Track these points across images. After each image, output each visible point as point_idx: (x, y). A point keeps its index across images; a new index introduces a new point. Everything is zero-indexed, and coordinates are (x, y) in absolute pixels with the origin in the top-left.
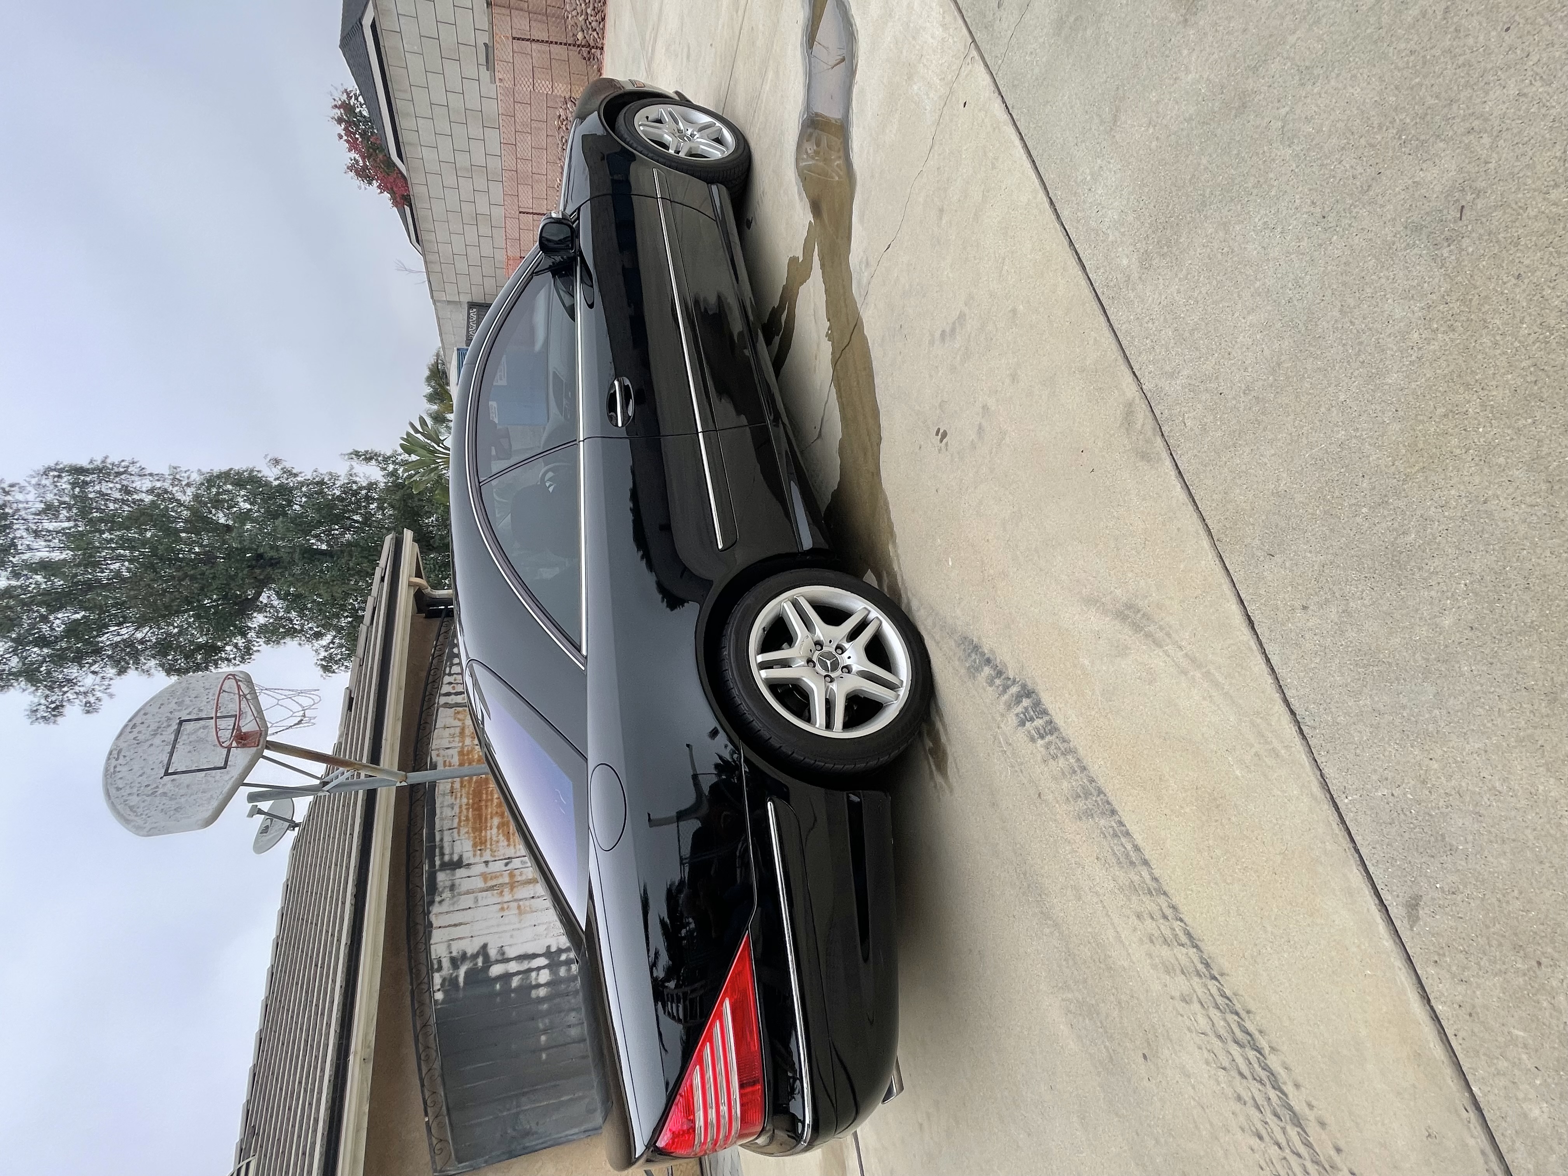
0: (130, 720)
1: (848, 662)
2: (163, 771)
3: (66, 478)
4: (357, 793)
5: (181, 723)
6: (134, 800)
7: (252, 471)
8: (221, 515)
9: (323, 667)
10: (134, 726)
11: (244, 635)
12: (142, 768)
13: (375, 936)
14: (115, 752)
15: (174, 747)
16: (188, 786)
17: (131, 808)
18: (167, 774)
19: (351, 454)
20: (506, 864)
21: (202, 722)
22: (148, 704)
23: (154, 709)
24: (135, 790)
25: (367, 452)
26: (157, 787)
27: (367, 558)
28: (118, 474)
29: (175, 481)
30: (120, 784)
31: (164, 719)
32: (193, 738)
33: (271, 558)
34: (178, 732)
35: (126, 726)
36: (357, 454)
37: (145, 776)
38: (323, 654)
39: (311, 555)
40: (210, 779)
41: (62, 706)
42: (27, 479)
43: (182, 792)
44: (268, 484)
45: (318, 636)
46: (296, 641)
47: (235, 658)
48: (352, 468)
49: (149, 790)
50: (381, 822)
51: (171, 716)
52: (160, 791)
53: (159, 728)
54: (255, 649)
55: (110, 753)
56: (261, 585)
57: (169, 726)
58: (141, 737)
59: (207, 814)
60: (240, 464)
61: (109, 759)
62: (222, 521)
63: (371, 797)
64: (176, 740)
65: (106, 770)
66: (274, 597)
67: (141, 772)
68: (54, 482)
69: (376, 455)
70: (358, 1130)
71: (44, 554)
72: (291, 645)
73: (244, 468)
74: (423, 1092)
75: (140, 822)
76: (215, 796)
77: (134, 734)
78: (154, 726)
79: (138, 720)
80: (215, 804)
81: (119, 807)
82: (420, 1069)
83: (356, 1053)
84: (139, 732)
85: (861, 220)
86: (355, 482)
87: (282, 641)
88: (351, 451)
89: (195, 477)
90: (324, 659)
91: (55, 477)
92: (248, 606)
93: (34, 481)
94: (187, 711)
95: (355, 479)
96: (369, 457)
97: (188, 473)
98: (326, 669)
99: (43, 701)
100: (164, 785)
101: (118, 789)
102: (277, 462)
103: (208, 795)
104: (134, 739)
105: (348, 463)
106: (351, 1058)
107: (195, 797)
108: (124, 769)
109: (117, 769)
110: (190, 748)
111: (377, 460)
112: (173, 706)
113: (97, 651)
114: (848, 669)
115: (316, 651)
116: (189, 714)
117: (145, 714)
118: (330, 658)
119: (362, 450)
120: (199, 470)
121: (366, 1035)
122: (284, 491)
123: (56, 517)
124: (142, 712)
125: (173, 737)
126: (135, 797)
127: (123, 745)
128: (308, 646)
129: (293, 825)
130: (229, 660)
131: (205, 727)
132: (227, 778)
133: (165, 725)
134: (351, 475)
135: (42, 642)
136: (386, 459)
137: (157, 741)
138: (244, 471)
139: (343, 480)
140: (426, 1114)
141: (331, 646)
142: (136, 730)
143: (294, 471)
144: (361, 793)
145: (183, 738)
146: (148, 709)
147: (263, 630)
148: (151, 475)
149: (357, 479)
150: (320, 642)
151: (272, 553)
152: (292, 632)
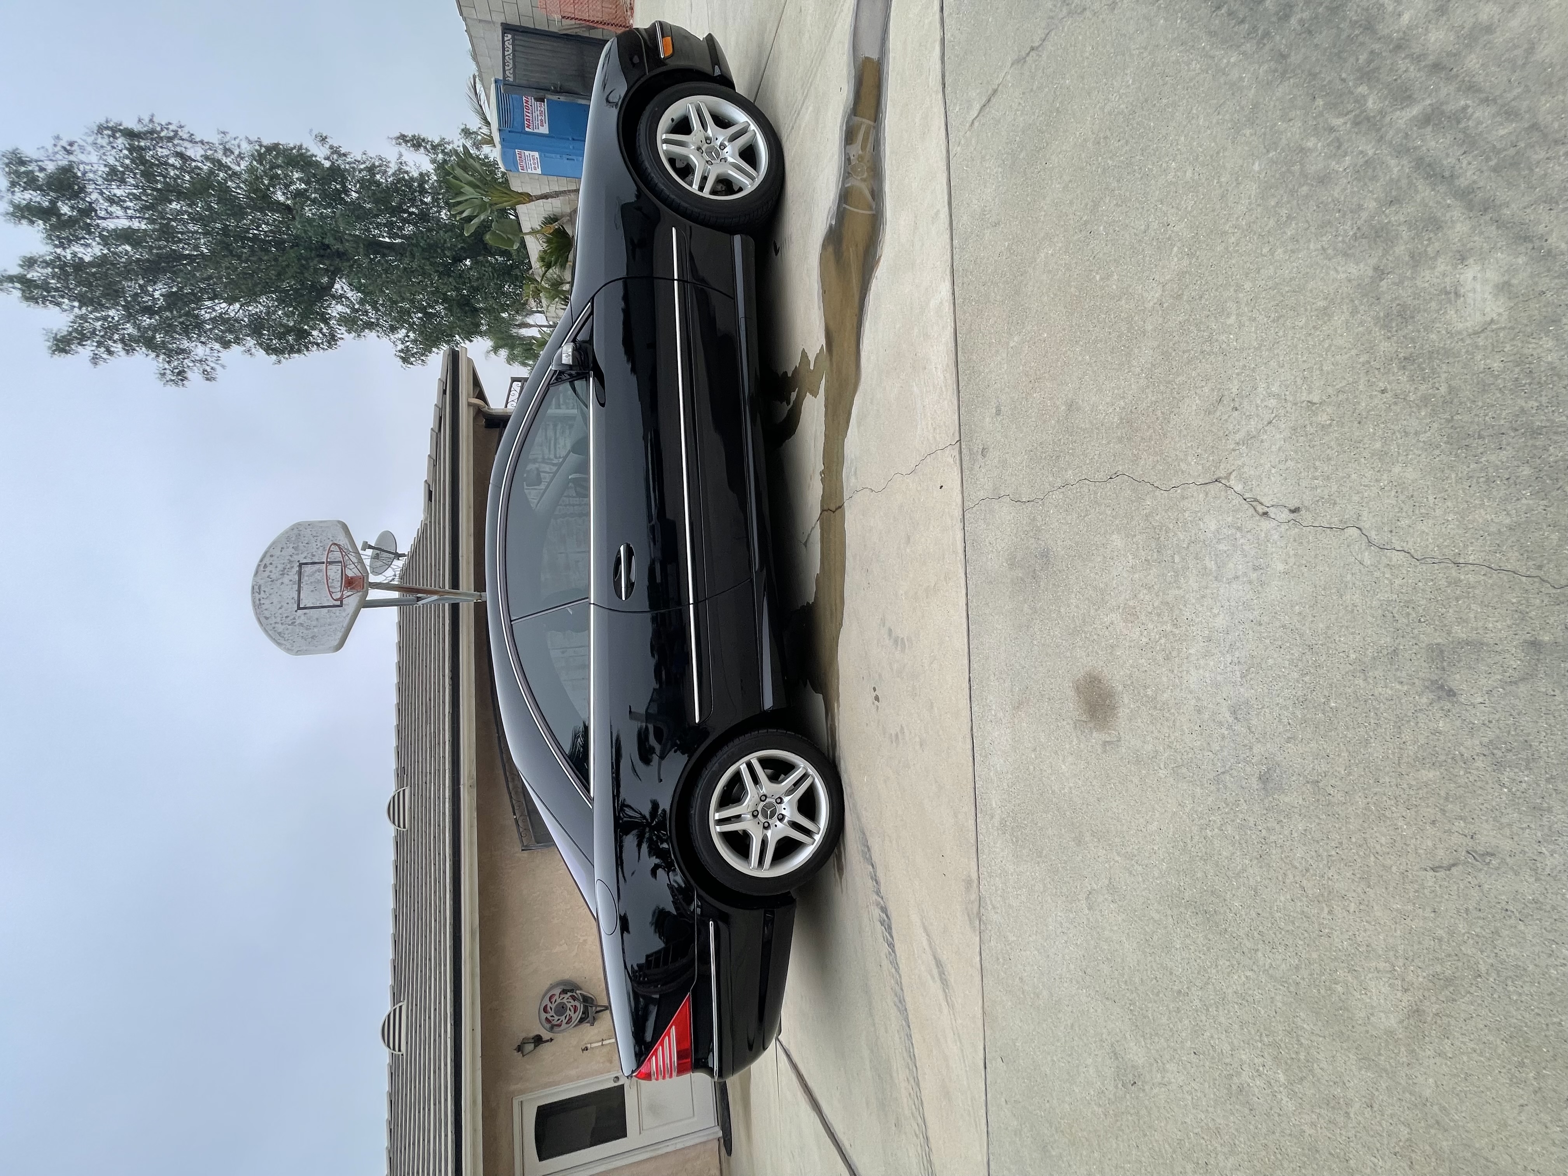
0: (261, 561)
1: (784, 812)
2: (296, 606)
3: (121, 142)
4: (444, 605)
5: (301, 565)
6: (280, 628)
7: (300, 147)
8: (279, 193)
9: (402, 358)
10: (265, 566)
11: (326, 321)
12: (280, 602)
13: (469, 706)
14: (256, 587)
15: (299, 587)
16: (317, 619)
17: (280, 634)
18: (299, 608)
19: (398, 138)
20: (563, 653)
21: (317, 566)
22: (273, 546)
23: (277, 552)
24: (278, 620)
25: (414, 136)
26: (294, 619)
27: (428, 259)
28: (170, 139)
29: (227, 151)
30: (267, 614)
31: (286, 561)
32: (312, 579)
33: (337, 251)
34: (300, 573)
35: (259, 565)
36: (403, 137)
37: (283, 609)
38: (400, 346)
39: (375, 246)
40: (332, 614)
41: (184, 371)
42: (85, 138)
43: (314, 623)
44: (318, 164)
45: (393, 329)
46: (374, 334)
47: (322, 343)
48: (401, 155)
49: (289, 621)
50: (465, 634)
51: (292, 559)
52: (298, 622)
53: (285, 569)
54: (339, 336)
55: (253, 588)
56: (334, 274)
57: (292, 567)
58: (274, 576)
59: (336, 643)
60: (289, 139)
61: (253, 593)
62: (281, 199)
63: (455, 609)
64: (300, 580)
65: (254, 602)
66: (346, 287)
67: (279, 606)
68: (110, 143)
69: (423, 140)
70: (471, 826)
71: (123, 223)
72: (371, 335)
73: (292, 145)
74: (511, 801)
75: (289, 646)
76: (338, 629)
77: (267, 573)
78: (280, 567)
79: (267, 561)
80: (339, 635)
81: (270, 632)
82: (508, 787)
83: (464, 785)
84: (271, 572)
85: (859, 425)
86: (407, 172)
87: (362, 334)
88: (398, 135)
89: (246, 148)
90: (401, 351)
91: (109, 136)
92: (324, 292)
93: (90, 139)
94: (303, 556)
95: (405, 168)
96: (417, 143)
97: (237, 141)
98: (405, 360)
99: (167, 366)
100: (299, 617)
101: (267, 618)
102: (323, 139)
103: (334, 627)
104: (268, 577)
105: (397, 149)
106: (462, 787)
107: (323, 628)
108: (267, 602)
109: (262, 602)
110: (312, 588)
111: (425, 148)
112: (291, 550)
113: (199, 325)
114: (781, 819)
115: (394, 343)
116: (305, 558)
117: (272, 556)
118: (406, 350)
119: (409, 134)
120: (247, 138)
121: (470, 772)
122: (336, 173)
123: (123, 181)
124: (269, 555)
125: (297, 577)
126: (280, 625)
127: (261, 582)
128: (385, 340)
129: (398, 556)
130: (318, 345)
131: (320, 571)
132: (344, 614)
133: (289, 566)
134: (401, 163)
135: (149, 311)
136: (434, 147)
137: (286, 580)
138: (292, 149)
139: (392, 168)
140: (515, 814)
141: (406, 339)
142: (268, 569)
143: (343, 151)
144: (447, 605)
145: (305, 579)
146: (272, 552)
147: (344, 320)
148: (202, 142)
149: (407, 169)
150: (396, 336)
151: (338, 246)
152: (370, 326)
